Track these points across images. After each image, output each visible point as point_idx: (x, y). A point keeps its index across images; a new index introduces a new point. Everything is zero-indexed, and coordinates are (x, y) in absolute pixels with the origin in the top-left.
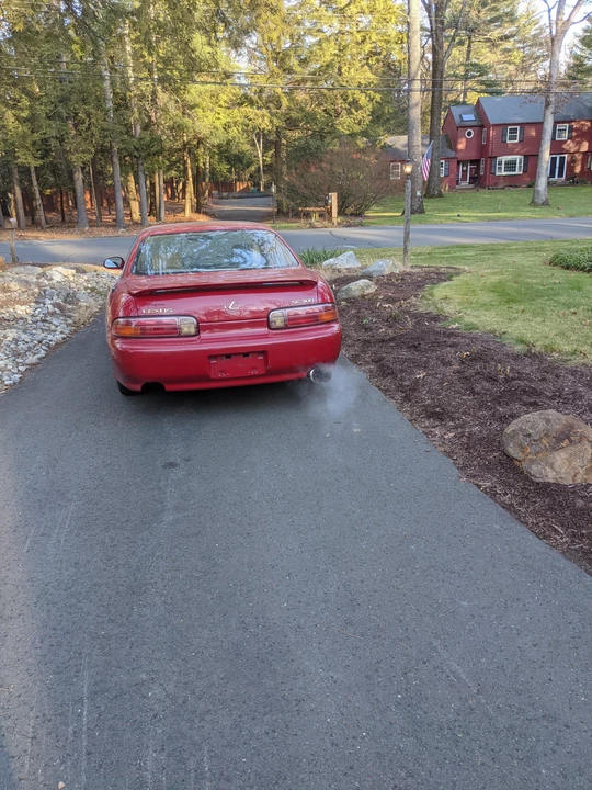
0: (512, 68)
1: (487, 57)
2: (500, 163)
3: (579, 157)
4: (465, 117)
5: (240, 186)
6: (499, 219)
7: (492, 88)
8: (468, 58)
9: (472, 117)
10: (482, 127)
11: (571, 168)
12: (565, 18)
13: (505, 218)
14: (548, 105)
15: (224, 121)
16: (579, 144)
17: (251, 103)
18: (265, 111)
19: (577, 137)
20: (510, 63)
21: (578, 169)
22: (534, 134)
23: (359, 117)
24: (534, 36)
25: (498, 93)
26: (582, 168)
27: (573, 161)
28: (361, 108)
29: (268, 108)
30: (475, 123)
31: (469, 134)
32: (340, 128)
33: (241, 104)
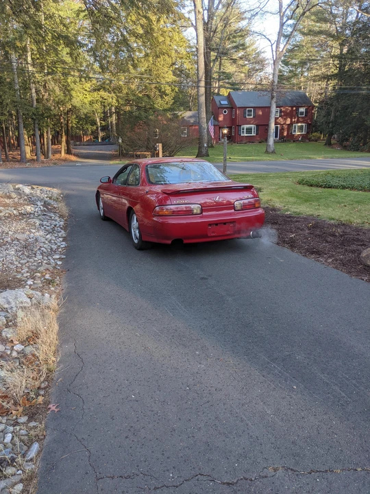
0: (243, 75)
1: (230, 68)
2: (243, 129)
3: (285, 127)
4: (222, 102)
5: (86, 139)
6: (253, 160)
7: (235, 86)
8: (220, 68)
9: (226, 102)
10: (232, 108)
11: (282, 133)
12: (281, 50)
13: (256, 160)
14: (273, 97)
15: (89, 99)
16: (285, 119)
17: (104, 89)
18: (113, 95)
19: (284, 115)
20: (241, 72)
21: (285, 134)
22: (261, 113)
23: (167, 100)
24: (254, 58)
25: (238, 89)
26: (288, 133)
27: (282, 129)
28: (168, 95)
29: (115, 93)
30: (228, 106)
31: (225, 112)
32: (156, 106)
33: (99, 90)
